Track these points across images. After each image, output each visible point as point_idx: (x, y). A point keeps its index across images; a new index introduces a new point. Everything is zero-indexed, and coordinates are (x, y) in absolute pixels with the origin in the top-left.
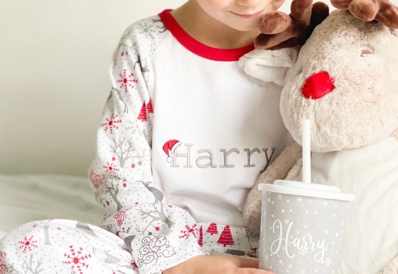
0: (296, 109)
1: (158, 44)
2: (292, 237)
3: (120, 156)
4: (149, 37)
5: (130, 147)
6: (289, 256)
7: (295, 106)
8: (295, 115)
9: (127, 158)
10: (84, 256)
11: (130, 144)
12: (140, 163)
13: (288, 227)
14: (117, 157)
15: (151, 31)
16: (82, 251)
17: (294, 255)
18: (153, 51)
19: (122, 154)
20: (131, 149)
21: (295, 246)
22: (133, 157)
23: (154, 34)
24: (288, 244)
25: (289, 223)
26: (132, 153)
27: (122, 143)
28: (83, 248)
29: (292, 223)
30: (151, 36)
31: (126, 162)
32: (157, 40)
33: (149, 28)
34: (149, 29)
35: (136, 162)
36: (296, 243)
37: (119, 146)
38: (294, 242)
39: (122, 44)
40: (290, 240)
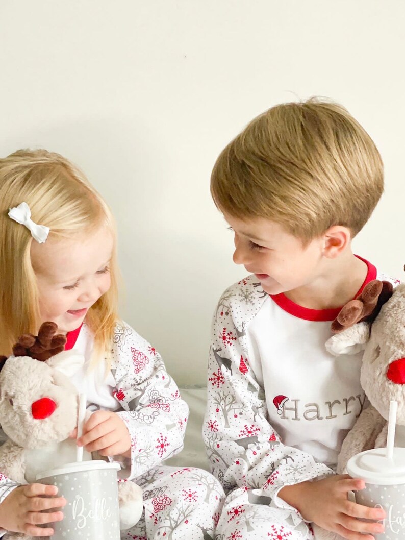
0: (385, 393)
1: (258, 309)
2: (394, 517)
3: (224, 408)
4: (249, 303)
5: (233, 401)
6: (394, 532)
7: (384, 391)
8: (384, 399)
9: (230, 409)
10: (286, 534)
11: (233, 397)
12: (241, 414)
13: (389, 508)
14: (220, 409)
15: (252, 297)
16: (283, 530)
17: (399, 530)
18: (254, 315)
19: (225, 406)
20: (233, 402)
21: (398, 523)
22: (234, 409)
23: (254, 301)
24: (392, 522)
25: (390, 506)
26: (235, 406)
27: (226, 397)
28: (284, 527)
29: (392, 506)
30: (252, 302)
31: (229, 413)
32: (257, 305)
33: (249, 294)
34: (249, 296)
35: (237, 413)
36: (399, 521)
37: (223, 399)
38: (397, 520)
39: (221, 304)
40: (392, 519)
